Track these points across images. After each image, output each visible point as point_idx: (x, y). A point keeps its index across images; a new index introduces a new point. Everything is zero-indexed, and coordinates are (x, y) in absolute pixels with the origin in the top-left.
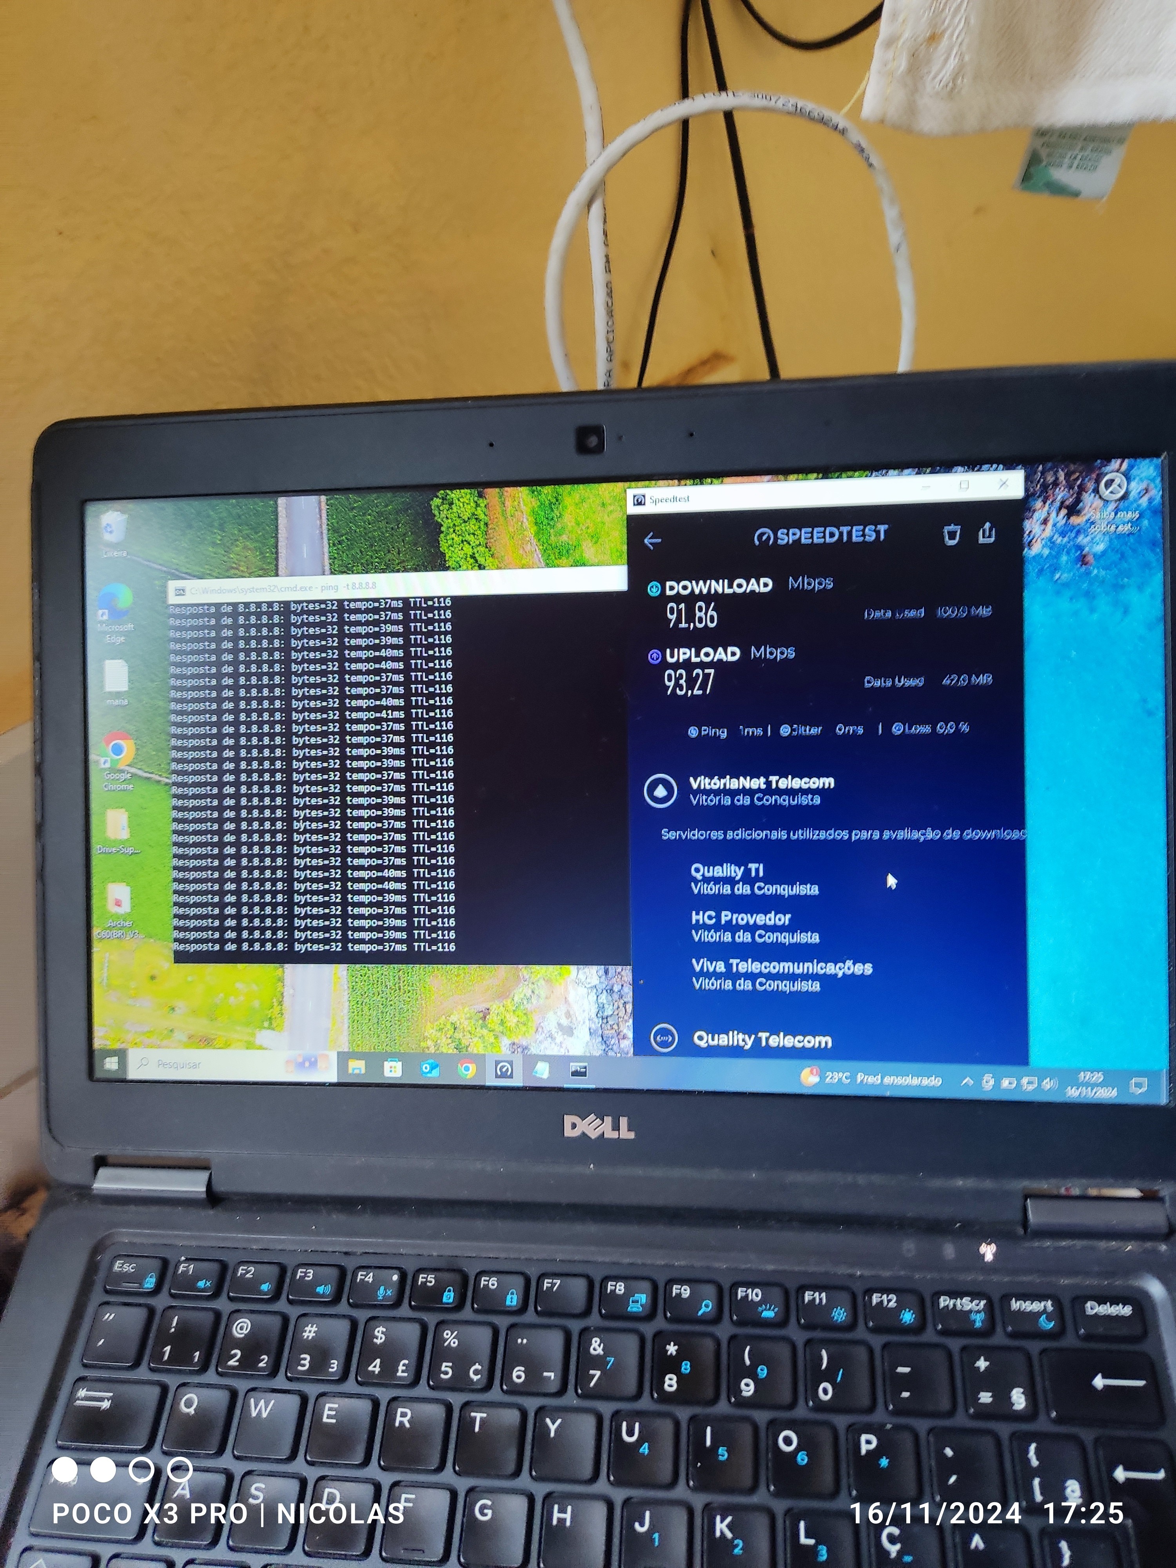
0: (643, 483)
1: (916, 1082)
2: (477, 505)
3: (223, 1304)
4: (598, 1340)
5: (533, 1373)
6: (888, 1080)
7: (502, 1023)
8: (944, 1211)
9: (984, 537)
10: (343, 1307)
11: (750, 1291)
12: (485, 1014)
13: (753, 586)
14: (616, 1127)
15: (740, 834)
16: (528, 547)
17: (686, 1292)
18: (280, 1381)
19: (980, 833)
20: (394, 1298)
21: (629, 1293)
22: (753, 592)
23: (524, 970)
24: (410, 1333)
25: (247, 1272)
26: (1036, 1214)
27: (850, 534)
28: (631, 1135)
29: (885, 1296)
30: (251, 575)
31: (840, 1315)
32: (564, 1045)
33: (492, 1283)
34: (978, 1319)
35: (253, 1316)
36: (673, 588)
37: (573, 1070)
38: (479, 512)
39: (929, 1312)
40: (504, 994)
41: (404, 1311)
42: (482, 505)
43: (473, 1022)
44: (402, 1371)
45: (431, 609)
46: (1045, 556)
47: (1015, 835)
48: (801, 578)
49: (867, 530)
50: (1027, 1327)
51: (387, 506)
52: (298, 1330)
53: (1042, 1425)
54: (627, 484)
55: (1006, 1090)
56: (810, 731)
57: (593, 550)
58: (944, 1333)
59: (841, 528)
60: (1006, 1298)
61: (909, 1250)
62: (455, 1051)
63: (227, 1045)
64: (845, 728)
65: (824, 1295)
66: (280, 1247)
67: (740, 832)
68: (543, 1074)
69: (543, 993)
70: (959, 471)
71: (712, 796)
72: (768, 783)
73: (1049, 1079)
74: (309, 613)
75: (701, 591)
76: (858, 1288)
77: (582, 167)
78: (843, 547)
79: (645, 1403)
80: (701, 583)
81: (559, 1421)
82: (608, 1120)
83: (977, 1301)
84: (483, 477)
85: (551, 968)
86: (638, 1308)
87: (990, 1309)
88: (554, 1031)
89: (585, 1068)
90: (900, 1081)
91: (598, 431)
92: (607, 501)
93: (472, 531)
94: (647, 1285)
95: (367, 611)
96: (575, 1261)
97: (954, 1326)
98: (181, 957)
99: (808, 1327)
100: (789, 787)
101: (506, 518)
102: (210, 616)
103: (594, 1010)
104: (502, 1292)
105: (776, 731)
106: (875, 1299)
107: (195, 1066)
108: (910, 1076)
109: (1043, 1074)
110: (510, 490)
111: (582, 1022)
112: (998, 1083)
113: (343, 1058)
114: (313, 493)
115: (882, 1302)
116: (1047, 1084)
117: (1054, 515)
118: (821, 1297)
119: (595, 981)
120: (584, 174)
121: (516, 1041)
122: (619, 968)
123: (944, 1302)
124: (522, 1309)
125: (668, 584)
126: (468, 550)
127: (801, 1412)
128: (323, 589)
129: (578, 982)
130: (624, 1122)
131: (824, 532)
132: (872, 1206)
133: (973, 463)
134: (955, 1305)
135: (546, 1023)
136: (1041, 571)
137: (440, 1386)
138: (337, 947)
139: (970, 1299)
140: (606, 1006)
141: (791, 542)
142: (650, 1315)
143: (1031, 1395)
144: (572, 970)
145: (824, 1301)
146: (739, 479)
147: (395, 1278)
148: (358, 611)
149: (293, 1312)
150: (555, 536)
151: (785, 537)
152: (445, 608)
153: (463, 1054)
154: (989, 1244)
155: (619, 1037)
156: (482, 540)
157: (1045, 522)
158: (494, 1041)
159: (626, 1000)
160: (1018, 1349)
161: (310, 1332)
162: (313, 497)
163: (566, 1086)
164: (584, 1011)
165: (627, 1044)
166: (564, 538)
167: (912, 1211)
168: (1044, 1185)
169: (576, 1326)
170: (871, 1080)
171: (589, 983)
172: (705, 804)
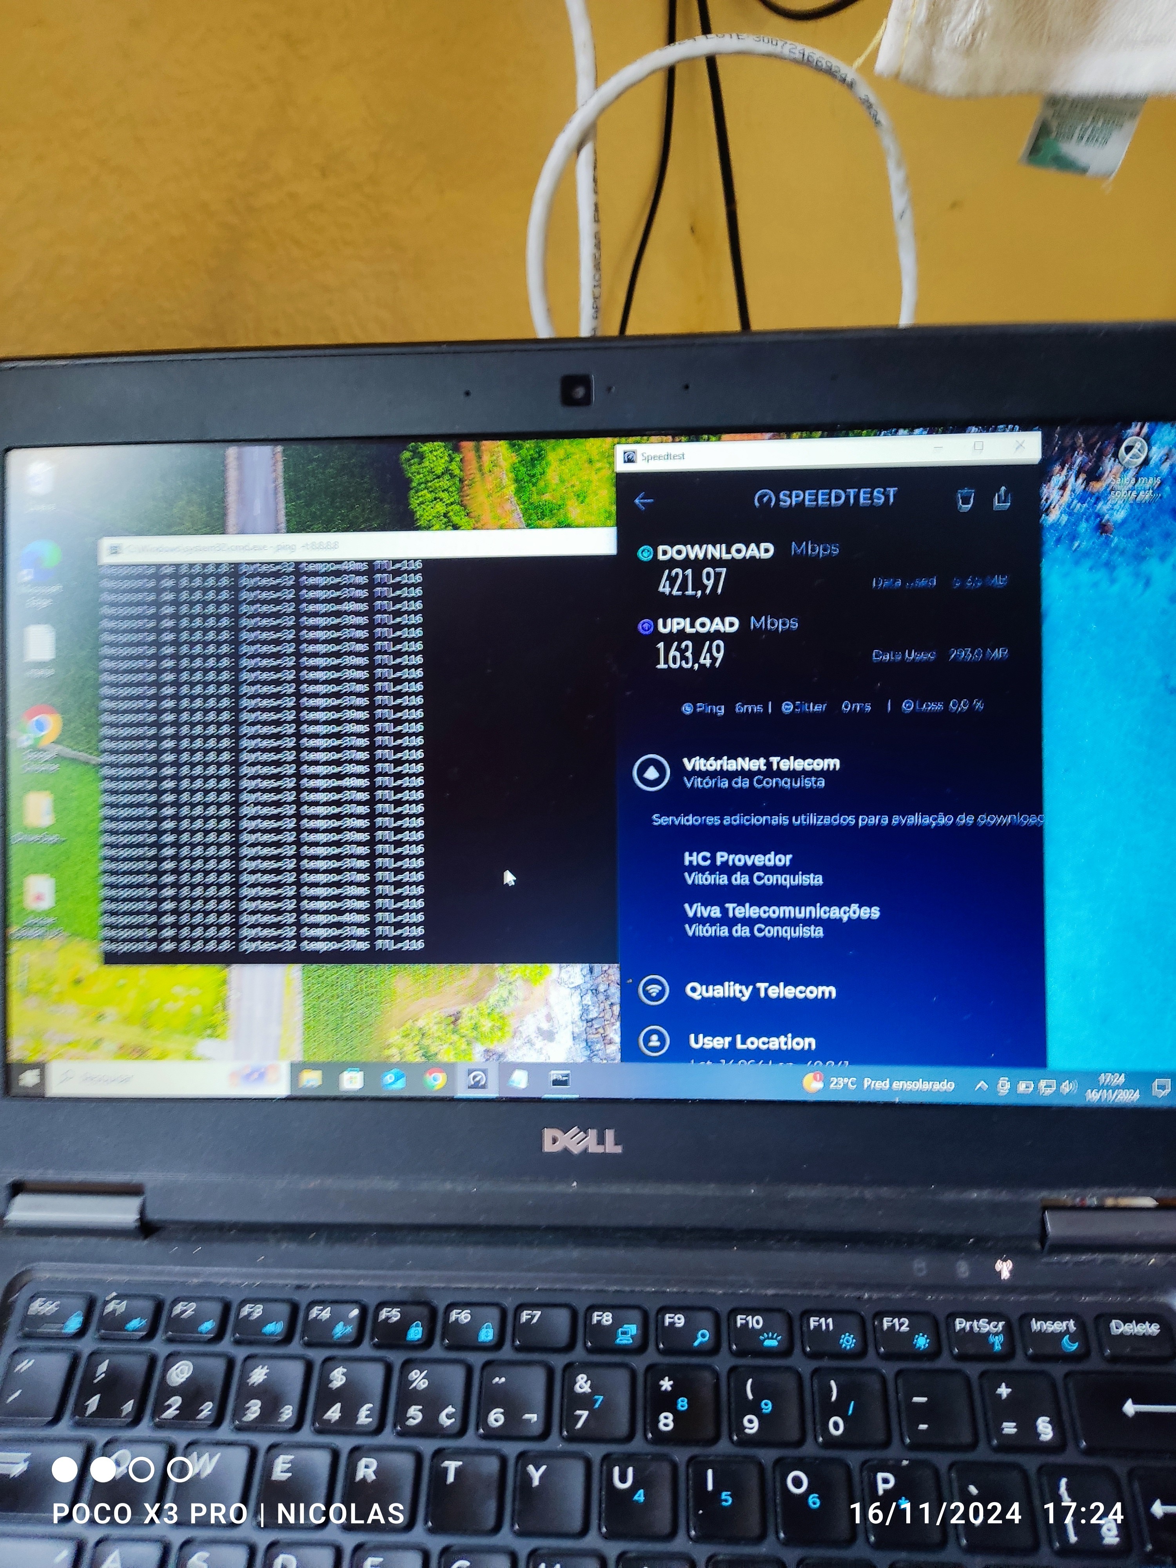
0: (634, 439)
1: (927, 1087)
2: (451, 460)
3: (159, 1347)
4: (585, 1377)
5: (513, 1415)
6: (897, 1085)
7: (475, 1028)
8: (959, 1226)
9: (998, 503)
10: (295, 1347)
11: (750, 1318)
12: (456, 1018)
13: (752, 551)
14: (601, 1141)
15: (737, 820)
16: (508, 506)
17: (680, 1321)
18: (225, 1432)
19: (995, 818)
20: (354, 1336)
21: (617, 1323)
22: (753, 558)
23: (500, 970)
24: (374, 1375)
25: (186, 1309)
26: (1055, 1226)
27: (857, 497)
28: (618, 1150)
29: (896, 1320)
30: (197, 532)
31: (848, 1342)
32: (544, 1051)
33: (463, 1316)
34: (997, 1342)
35: (195, 1359)
36: (667, 552)
37: (555, 1078)
38: (455, 467)
39: (944, 1335)
40: (476, 996)
41: (365, 1349)
42: (458, 459)
43: (443, 1025)
44: (364, 1416)
45: (397, 573)
46: (1064, 523)
47: (1032, 820)
48: (804, 543)
49: (875, 493)
50: (1048, 1350)
51: (349, 459)
52: (245, 1375)
53: (1070, 1457)
54: (616, 440)
55: (1022, 1095)
56: (814, 708)
57: (578, 510)
58: (962, 1358)
59: (848, 490)
60: (1025, 1318)
61: (920, 1270)
62: (423, 1059)
63: (162, 1057)
64: (852, 706)
65: (830, 1320)
66: (222, 1281)
67: (738, 817)
68: (520, 1083)
69: (520, 994)
70: (973, 430)
71: (707, 779)
72: (769, 764)
73: (1067, 1081)
74: (264, 575)
75: (696, 556)
76: (866, 1311)
77: (572, 109)
78: (850, 510)
79: (638, 1445)
80: (697, 547)
81: (543, 1468)
82: (593, 1133)
83: (994, 1323)
84: (457, 429)
85: (530, 967)
86: (628, 1340)
87: (1008, 1331)
88: (533, 1036)
89: (567, 1075)
90: (909, 1086)
91: (584, 381)
92: (595, 457)
93: (446, 487)
94: (636, 1315)
95: (326, 574)
96: (556, 1290)
97: (971, 1350)
98: (111, 958)
99: (813, 1356)
100: (792, 769)
101: (483, 474)
102: (150, 577)
103: (577, 1012)
104: (474, 1327)
105: (777, 707)
106: (886, 1323)
107: (126, 1080)
108: (921, 1080)
109: (1061, 1076)
110: (487, 444)
111: (564, 1026)
112: (1014, 1088)
113: (297, 1069)
114: (268, 443)
115: (893, 1325)
116: (1067, 1087)
117: (1072, 479)
118: (827, 1323)
119: (578, 980)
120: (574, 115)
121: (491, 1047)
122: (606, 967)
123: (960, 1324)
124: (498, 1344)
125: (661, 548)
126: (440, 508)
127: (809, 1449)
128: (279, 548)
129: (560, 982)
130: (610, 1135)
131: (830, 494)
132: (881, 1222)
133: (988, 424)
134: (971, 1327)
135: (525, 1027)
136: (1058, 541)
137: (408, 1432)
138: (290, 946)
139: (987, 1320)
140: (591, 1008)
141: (794, 503)
142: (640, 1348)
143: (1056, 1424)
144: (553, 969)
145: (831, 1327)
146: (738, 436)
147: (355, 1312)
148: (315, 574)
149: (240, 1353)
150: (537, 494)
151: (788, 499)
152: (416, 572)
153: (430, 1063)
154: (1005, 1260)
155: (606, 1041)
156: (456, 497)
157: (1063, 487)
158: (466, 1047)
159: (612, 1001)
160: (1042, 1373)
161: (258, 1376)
162: (269, 447)
163: (546, 1096)
164: (566, 1013)
165: (614, 1050)
166: (547, 497)
167: (924, 1226)
168: (1064, 1196)
169: (558, 1361)
170: (879, 1085)
171: (573, 983)
172: (700, 786)
